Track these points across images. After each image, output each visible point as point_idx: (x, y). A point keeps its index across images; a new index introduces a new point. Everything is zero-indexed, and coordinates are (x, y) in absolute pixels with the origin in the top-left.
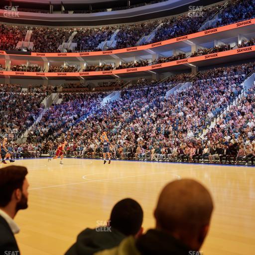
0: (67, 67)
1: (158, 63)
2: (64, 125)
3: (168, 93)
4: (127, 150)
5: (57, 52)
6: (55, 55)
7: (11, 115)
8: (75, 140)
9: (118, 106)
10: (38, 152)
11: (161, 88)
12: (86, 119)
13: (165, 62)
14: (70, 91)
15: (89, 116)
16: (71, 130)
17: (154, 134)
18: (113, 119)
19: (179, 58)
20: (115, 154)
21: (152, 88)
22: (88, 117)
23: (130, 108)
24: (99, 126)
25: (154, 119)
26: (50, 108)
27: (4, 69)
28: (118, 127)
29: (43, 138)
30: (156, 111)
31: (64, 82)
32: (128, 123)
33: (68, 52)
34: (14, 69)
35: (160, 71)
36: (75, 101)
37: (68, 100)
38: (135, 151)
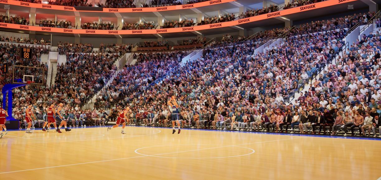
0: (143, 24)
1: (246, 17)
2: (137, 89)
3: (256, 51)
4: (203, 117)
5: (132, 7)
6: (129, 10)
7: (79, 78)
8: (147, 106)
9: (198, 66)
10: (104, 119)
11: (248, 46)
12: (161, 82)
13: (253, 15)
14: (146, 51)
15: (165, 78)
16: (145, 94)
17: (238, 99)
18: (191, 82)
19: (270, 11)
20: (190, 122)
21: (238, 46)
22: (164, 80)
23: (211, 68)
24: (175, 90)
25: (238, 81)
26: (123, 70)
27: (74, 27)
28: (197, 90)
29: (112, 104)
30: (241, 72)
31: (140, 40)
32: (208, 86)
33: (144, 7)
34: (84, 27)
35: (249, 27)
36: (151, 62)
37: (143, 61)
38: (212, 118)
